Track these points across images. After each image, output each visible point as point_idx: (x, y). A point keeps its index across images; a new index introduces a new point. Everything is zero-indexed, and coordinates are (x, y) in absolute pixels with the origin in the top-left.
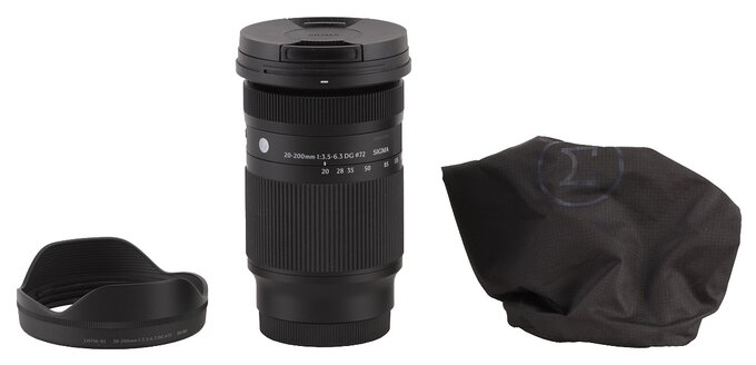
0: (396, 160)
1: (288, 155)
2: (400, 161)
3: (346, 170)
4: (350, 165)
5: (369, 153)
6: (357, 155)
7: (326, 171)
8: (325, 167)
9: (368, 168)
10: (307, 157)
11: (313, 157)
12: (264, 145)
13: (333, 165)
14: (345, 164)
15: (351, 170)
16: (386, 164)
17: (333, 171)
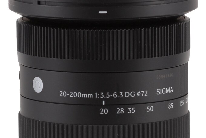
0: (182, 103)
1: (63, 94)
2: (186, 105)
3: (126, 110)
4: (132, 105)
5: (152, 92)
6: (139, 94)
7: (104, 111)
8: (104, 107)
9: (150, 109)
10: (85, 95)
11: (90, 96)
12: (38, 85)
13: (112, 104)
14: (126, 103)
15: (132, 110)
16: (170, 106)
17: (112, 111)
